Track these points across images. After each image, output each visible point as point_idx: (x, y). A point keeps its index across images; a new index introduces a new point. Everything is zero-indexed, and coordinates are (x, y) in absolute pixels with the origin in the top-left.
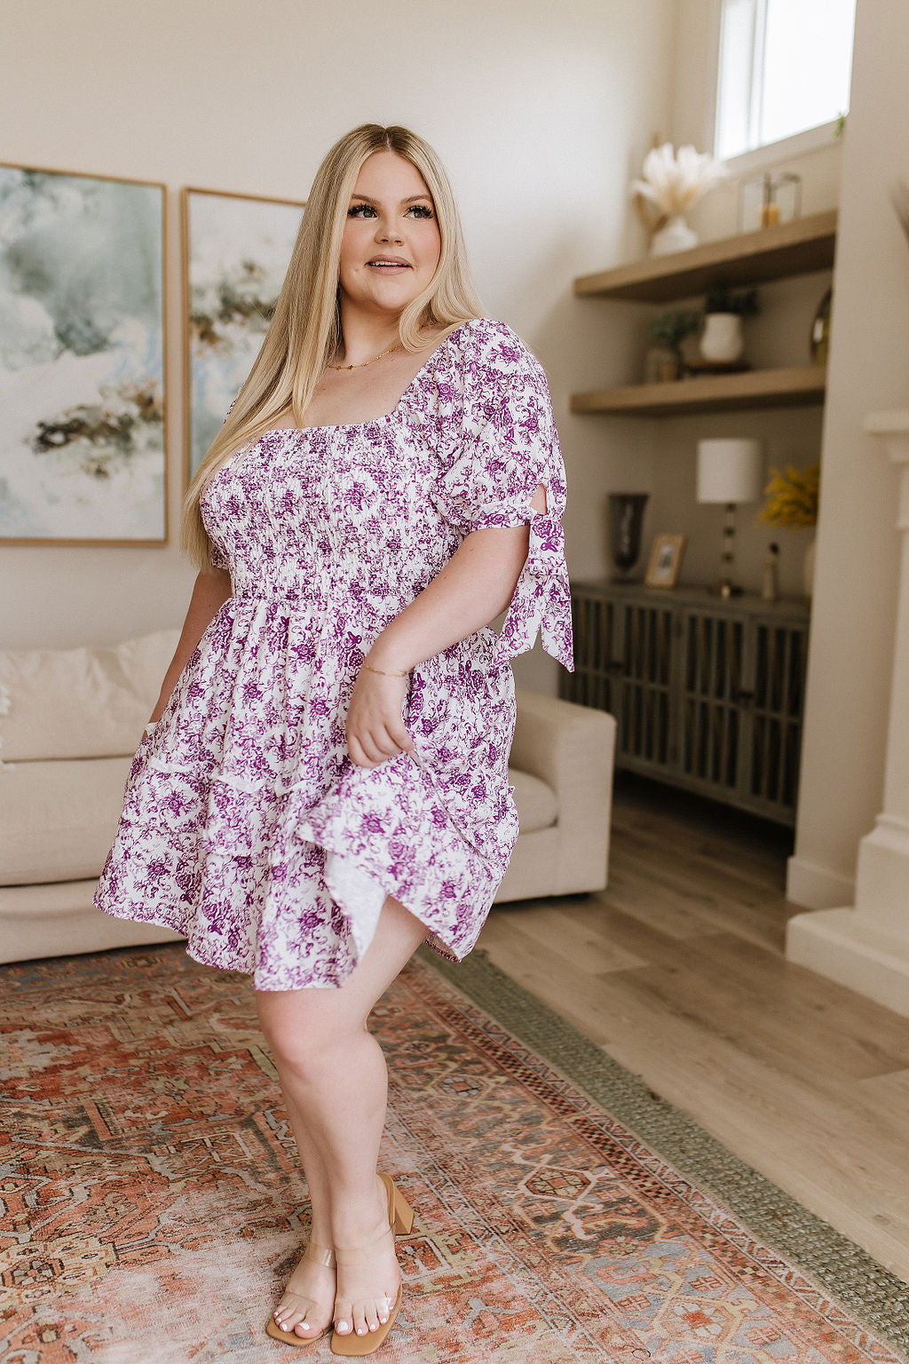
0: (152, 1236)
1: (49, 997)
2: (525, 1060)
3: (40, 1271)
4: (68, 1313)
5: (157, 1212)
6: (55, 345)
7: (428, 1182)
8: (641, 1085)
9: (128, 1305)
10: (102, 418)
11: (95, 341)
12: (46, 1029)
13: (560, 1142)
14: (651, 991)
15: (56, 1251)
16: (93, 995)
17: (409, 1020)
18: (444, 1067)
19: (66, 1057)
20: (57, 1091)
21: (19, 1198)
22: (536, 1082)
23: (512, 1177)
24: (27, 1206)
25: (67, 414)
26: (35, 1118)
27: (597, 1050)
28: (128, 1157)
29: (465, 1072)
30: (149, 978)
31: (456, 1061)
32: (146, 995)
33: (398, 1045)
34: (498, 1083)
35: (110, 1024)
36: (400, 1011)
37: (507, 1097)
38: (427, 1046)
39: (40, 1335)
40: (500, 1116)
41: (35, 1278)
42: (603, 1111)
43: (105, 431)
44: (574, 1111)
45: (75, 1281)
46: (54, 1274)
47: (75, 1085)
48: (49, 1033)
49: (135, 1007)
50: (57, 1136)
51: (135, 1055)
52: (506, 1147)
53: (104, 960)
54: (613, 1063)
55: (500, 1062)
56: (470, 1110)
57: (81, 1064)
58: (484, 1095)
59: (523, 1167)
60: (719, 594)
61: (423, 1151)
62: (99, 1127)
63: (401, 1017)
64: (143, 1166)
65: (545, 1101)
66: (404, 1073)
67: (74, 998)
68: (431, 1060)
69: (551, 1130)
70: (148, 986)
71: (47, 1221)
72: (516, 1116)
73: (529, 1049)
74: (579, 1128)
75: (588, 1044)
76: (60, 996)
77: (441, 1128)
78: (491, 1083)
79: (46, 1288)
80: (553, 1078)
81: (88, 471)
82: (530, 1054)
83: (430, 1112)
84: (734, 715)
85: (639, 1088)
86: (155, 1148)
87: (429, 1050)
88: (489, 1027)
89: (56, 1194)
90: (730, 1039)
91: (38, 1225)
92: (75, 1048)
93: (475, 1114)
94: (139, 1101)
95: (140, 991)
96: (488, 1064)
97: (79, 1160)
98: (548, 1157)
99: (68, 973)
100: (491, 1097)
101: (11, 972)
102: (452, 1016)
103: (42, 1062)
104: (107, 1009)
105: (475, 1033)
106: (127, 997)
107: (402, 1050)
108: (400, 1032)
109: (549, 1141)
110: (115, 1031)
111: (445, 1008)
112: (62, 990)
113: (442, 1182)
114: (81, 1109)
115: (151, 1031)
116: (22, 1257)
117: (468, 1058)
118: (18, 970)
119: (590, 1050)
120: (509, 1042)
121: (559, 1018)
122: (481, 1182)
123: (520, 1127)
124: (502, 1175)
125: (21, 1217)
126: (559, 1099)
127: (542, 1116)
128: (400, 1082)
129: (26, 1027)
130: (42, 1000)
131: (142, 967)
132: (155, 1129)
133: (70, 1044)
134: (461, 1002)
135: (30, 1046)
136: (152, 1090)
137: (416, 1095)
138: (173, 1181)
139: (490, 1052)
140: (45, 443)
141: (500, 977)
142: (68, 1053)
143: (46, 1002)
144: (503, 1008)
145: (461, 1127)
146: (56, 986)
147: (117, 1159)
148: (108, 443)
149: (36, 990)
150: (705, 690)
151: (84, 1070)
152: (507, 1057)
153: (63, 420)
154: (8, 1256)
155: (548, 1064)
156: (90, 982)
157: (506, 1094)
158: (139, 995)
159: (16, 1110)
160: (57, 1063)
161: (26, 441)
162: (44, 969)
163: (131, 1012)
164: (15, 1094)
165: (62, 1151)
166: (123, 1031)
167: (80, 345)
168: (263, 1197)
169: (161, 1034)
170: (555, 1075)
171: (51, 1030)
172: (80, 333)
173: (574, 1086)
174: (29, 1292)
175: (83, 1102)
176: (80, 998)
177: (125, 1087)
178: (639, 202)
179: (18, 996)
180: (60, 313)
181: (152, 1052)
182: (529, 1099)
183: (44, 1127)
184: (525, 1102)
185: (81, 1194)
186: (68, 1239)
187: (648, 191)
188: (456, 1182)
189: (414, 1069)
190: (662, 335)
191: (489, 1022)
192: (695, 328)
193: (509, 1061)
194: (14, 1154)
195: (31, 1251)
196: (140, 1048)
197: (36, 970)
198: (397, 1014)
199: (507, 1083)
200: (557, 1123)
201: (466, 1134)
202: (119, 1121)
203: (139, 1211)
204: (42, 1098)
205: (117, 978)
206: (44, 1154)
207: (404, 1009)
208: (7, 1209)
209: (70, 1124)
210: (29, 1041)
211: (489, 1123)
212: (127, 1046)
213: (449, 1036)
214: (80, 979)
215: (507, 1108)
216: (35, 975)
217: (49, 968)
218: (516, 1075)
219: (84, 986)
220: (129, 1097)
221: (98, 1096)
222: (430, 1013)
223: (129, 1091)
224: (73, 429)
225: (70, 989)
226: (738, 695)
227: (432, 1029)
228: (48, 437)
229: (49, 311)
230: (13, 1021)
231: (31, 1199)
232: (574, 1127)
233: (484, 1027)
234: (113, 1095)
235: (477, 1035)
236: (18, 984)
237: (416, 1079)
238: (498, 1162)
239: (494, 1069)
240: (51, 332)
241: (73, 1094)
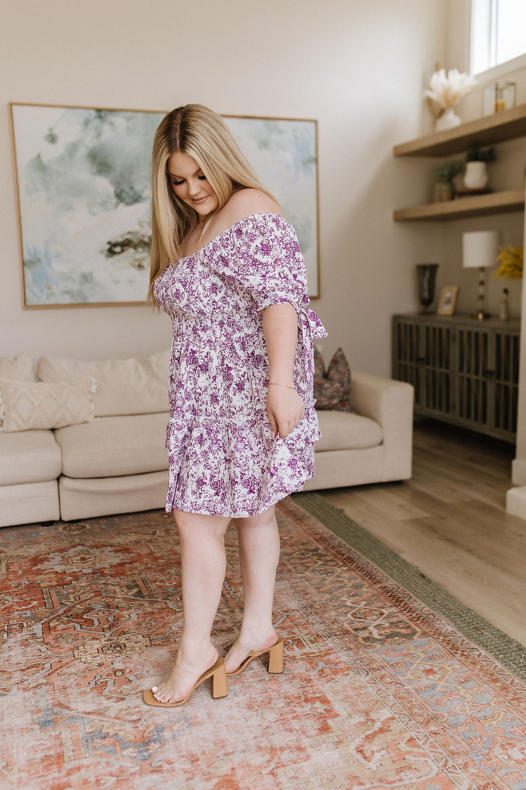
0: (167, 634)
1: (119, 532)
2: (358, 559)
3: (115, 648)
4: (127, 665)
5: (170, 625)
6: (114, 200)
7: (302, 613)
8: (417, 571)
9: (155, 662)
10: (141, 238)
11: (136, 197)
12: (118, 546)
13: (371, 596)
14: (429, 528)
15: (122, 640)
16: (141, 531)
17: (300, 542)
18: (316, 563)
19: (128, 559)
20: (123, 574)
21: (105, 618)
22: (362, 570)
23: (345, 611)
24: (109, 622)
25: (122, 236)
26: (113, 585)
27: (396, 555)
28: (157, 602)
29: (326, 565)
30: (169, 523)
31: (322, 560)
32: (167, 531)
33: (293, 553)
34: (342, 570)
35: (149, 544)
36: (295, 538)
37: (347, 576)
38: (308, 553)
39: (115, 673)
40: (341, 585)
41: (112, 651)
42: (395, 582)
43: (142, 245)
44: (380, 583)
45: (131, 652)
46: (121, 649)
47: (131, 571)
48: (120, 548)
49: (162, 537)
50: (123, 593)
51: (161, 558)
52: (343, 598)
53: (147, 515)
54: (404, 561)
55: (345, 561)
56: (327, 582)
57: (135, 562)
58: (335, 575)
59: (351, 607)
60: (477, 317)
61: (301, 600)
62: (143, 589)
63: (295, 540)
64: (164, 606)
65: (366, 578)
66: (295, 565)
67: (132, 532)
68: (309, 560)
69: (367, 590)
70: (168, 527)
71: (118, 628)
72: (350, 585)
73: (360, 554)
74: (382, 590)
75: (392, 552)
76: (125, 532)
77: (312, 590)
78: (339, 570)
79: (118, 655)
80: (371, 568)
81: (134, 266)
82: (360, 557)
83: (307, 583)
84: (484, 384)
85: (416, 572)
86: (170, 598)
87: (308, 555)
88: (340, 545)
89: (122, 617)
90: (469, 551)
91: (114, 629)
92: (132, 555)
93: (329, 584)
94: (163, 578)
95: (164, 529)
96: (339, 562)
97: (134, 603)
98: (364, 603)
99: (129, 521)
100: (338, 576)
101: (101, 521)
102: (322, 540)
103: (116, 561)
104: (148, 537)
105: (333, 548)
106: (158, 532)
107: (295, 555)
108: (294, 547)
109: (366, 596)
110: (152, 548)
111: (319, 536)
112: (126, 529)
113: (309, 613)
114: (135, 581)
115: (169, 547)
116: (107, 642)
117: (328, 559)
118: (105, 520)
119: (392, 555)
120: (350, 552)
121: (378, 540)
122: (329, 613)
123: (351, 589)
124: (340, 610)
125: (106, 626)
126: (373, 577)
127: (364, 585)
128: (293, 570)
129: (108, 545)
130: (116, 534)
131: (166, 518)
132: (170, 590)
133: (129, 553)
134: (327, 533)
135: (110, 554)
136: (169, 573)
137: (300, 575)
138: (178, 612)
139: (340, 556)
140: (111, 252)
141: (349, 522)
142: (129, 557)
143: (118, 534)
144: (349, 536)
145: (322, 590)
146: (123, 527)
147: (152, 603)
148: (144, 251)
149: (113, 529)
150: (469, 371)
151: (136, 565)
152: (348, 558)
153: (120, 240)
154: (100, 642)
155: (369, 561)
156: (139, 526)
157: (346, 575)
158: (164, 531)
159: (104, 582)
160: (123, 561)
161: (102, 252)
162: (117, 519)
163: (160, 539)
164: (103, 575)
165: (125, 599)
166: (156, 548)
167: (128, 200)
168: (221, 619)
169: (174, 548)
170: (372, 566)
171: (121, 547)
172: (127, 194)
173: (381, 571)
174: (110, 656)
175: (135, 578)
176: (135, 533)
177: (156, 572)
178: (429, 102)
179: (104, 532)
180: (117, 184)
181: (170, 557)
182: (357, 577)
183: (117, 589)
184: (356, 578)
185: (134, 617)
186: (128, 635)
187: (433, 96)
188: (317, 613)
189: (300, 564)
190: (442, 175)
191: (341, 542)
192: (460, 170)
193: (350, 560)
194: (102, 600)
195: (111, 640)
196: (165, 555)
197: (113, 520)
198: (294, 539)
199: (347, 570)
200: (370, 588)
201: (324, 592)
202: (153, 586)
203: (162, 624)
204: (116, 577)
205: (153, 524)
206: (117, 600)
207: (298, 536)
208: (100, 623)
209: (129, 588)
210: (110, 552)
211: (336, 588)
212: (157, 554)
213: (319, 549)
214: (135, 524)
215: (346, 581)
216: (113, 522)
217: (120, 519)
218: (352, 567)
219: (137, 527)
220: (158, 576)
221: (143, 576)
222: (311, 539)
223: (158, 574)
224: (125, 244)
225: (130, 528)
226: (486, 373)
227: (311, 546)
228: (114, 249)
229: (111, 183)
230: (102, 543)
231: (111, 619)
232: (379, 590)
233: (338, 545)
234: (150, 575)
235: (334, 548)
236: (104, 527)
237: (301, 568)
238: (339, 605)
239: (341, 564)
240: (112, 194)
241: (131, 575)
